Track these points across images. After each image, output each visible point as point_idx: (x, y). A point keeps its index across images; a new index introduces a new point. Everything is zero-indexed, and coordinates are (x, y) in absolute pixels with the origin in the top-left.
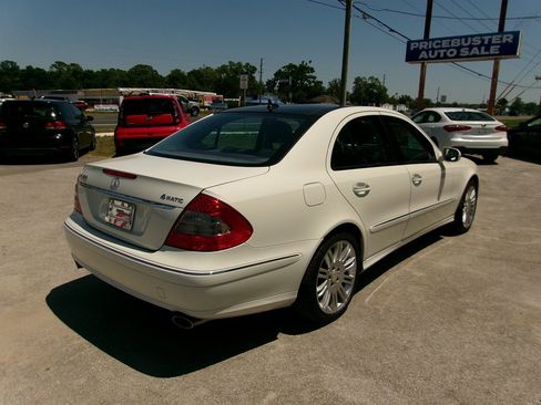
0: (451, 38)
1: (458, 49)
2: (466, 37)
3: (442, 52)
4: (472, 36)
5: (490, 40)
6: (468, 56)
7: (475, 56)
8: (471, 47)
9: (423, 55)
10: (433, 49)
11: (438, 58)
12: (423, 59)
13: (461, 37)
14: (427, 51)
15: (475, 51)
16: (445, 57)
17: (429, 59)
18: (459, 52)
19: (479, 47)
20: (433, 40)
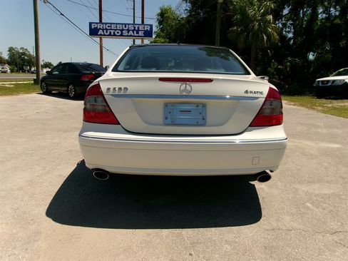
0: (117, 24)
1: (122, 30)
2: (125, 24)
3: (112, 31)
4: (129, 24)
5: (138, 28)
6: (127, 36)
7: (131, 36)
8: (128, 31)
9: (101, 32)
10: (107, 30)
11: (110, 35)
12: (101, 35)
13: (122, 24)
14: (103, 30)
15: (131, 33)
16: (114, 35)
17: (104, 35)
18: (122, 33)
19: (133, 31)
20: (106, 24)
